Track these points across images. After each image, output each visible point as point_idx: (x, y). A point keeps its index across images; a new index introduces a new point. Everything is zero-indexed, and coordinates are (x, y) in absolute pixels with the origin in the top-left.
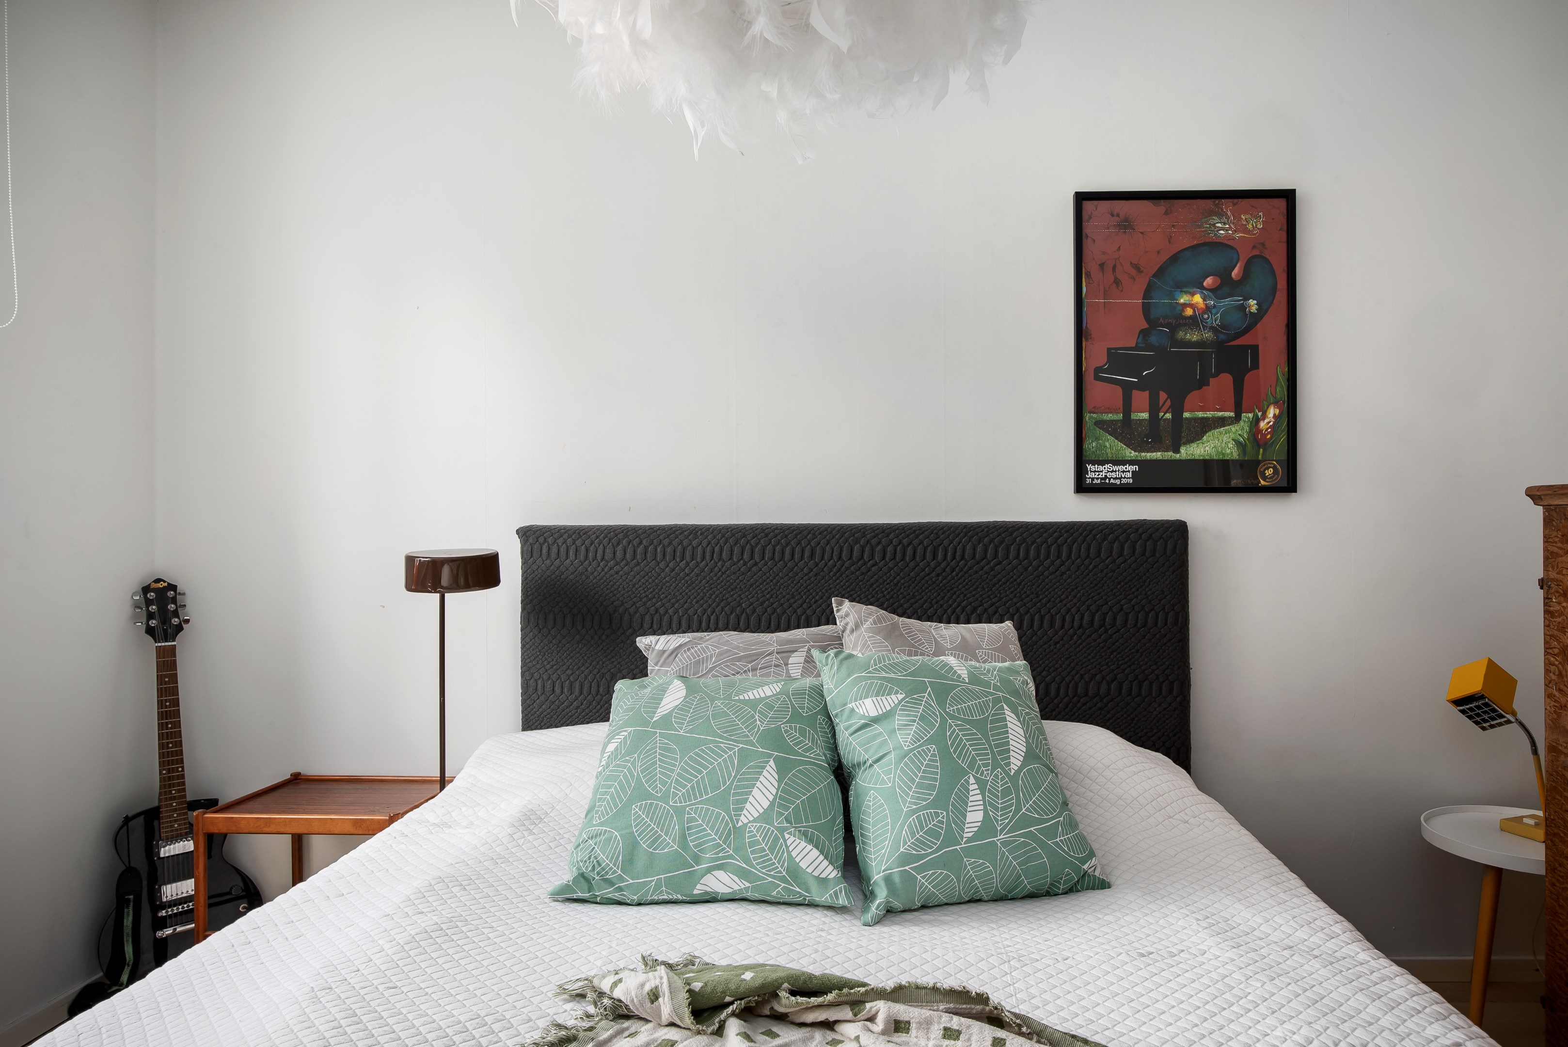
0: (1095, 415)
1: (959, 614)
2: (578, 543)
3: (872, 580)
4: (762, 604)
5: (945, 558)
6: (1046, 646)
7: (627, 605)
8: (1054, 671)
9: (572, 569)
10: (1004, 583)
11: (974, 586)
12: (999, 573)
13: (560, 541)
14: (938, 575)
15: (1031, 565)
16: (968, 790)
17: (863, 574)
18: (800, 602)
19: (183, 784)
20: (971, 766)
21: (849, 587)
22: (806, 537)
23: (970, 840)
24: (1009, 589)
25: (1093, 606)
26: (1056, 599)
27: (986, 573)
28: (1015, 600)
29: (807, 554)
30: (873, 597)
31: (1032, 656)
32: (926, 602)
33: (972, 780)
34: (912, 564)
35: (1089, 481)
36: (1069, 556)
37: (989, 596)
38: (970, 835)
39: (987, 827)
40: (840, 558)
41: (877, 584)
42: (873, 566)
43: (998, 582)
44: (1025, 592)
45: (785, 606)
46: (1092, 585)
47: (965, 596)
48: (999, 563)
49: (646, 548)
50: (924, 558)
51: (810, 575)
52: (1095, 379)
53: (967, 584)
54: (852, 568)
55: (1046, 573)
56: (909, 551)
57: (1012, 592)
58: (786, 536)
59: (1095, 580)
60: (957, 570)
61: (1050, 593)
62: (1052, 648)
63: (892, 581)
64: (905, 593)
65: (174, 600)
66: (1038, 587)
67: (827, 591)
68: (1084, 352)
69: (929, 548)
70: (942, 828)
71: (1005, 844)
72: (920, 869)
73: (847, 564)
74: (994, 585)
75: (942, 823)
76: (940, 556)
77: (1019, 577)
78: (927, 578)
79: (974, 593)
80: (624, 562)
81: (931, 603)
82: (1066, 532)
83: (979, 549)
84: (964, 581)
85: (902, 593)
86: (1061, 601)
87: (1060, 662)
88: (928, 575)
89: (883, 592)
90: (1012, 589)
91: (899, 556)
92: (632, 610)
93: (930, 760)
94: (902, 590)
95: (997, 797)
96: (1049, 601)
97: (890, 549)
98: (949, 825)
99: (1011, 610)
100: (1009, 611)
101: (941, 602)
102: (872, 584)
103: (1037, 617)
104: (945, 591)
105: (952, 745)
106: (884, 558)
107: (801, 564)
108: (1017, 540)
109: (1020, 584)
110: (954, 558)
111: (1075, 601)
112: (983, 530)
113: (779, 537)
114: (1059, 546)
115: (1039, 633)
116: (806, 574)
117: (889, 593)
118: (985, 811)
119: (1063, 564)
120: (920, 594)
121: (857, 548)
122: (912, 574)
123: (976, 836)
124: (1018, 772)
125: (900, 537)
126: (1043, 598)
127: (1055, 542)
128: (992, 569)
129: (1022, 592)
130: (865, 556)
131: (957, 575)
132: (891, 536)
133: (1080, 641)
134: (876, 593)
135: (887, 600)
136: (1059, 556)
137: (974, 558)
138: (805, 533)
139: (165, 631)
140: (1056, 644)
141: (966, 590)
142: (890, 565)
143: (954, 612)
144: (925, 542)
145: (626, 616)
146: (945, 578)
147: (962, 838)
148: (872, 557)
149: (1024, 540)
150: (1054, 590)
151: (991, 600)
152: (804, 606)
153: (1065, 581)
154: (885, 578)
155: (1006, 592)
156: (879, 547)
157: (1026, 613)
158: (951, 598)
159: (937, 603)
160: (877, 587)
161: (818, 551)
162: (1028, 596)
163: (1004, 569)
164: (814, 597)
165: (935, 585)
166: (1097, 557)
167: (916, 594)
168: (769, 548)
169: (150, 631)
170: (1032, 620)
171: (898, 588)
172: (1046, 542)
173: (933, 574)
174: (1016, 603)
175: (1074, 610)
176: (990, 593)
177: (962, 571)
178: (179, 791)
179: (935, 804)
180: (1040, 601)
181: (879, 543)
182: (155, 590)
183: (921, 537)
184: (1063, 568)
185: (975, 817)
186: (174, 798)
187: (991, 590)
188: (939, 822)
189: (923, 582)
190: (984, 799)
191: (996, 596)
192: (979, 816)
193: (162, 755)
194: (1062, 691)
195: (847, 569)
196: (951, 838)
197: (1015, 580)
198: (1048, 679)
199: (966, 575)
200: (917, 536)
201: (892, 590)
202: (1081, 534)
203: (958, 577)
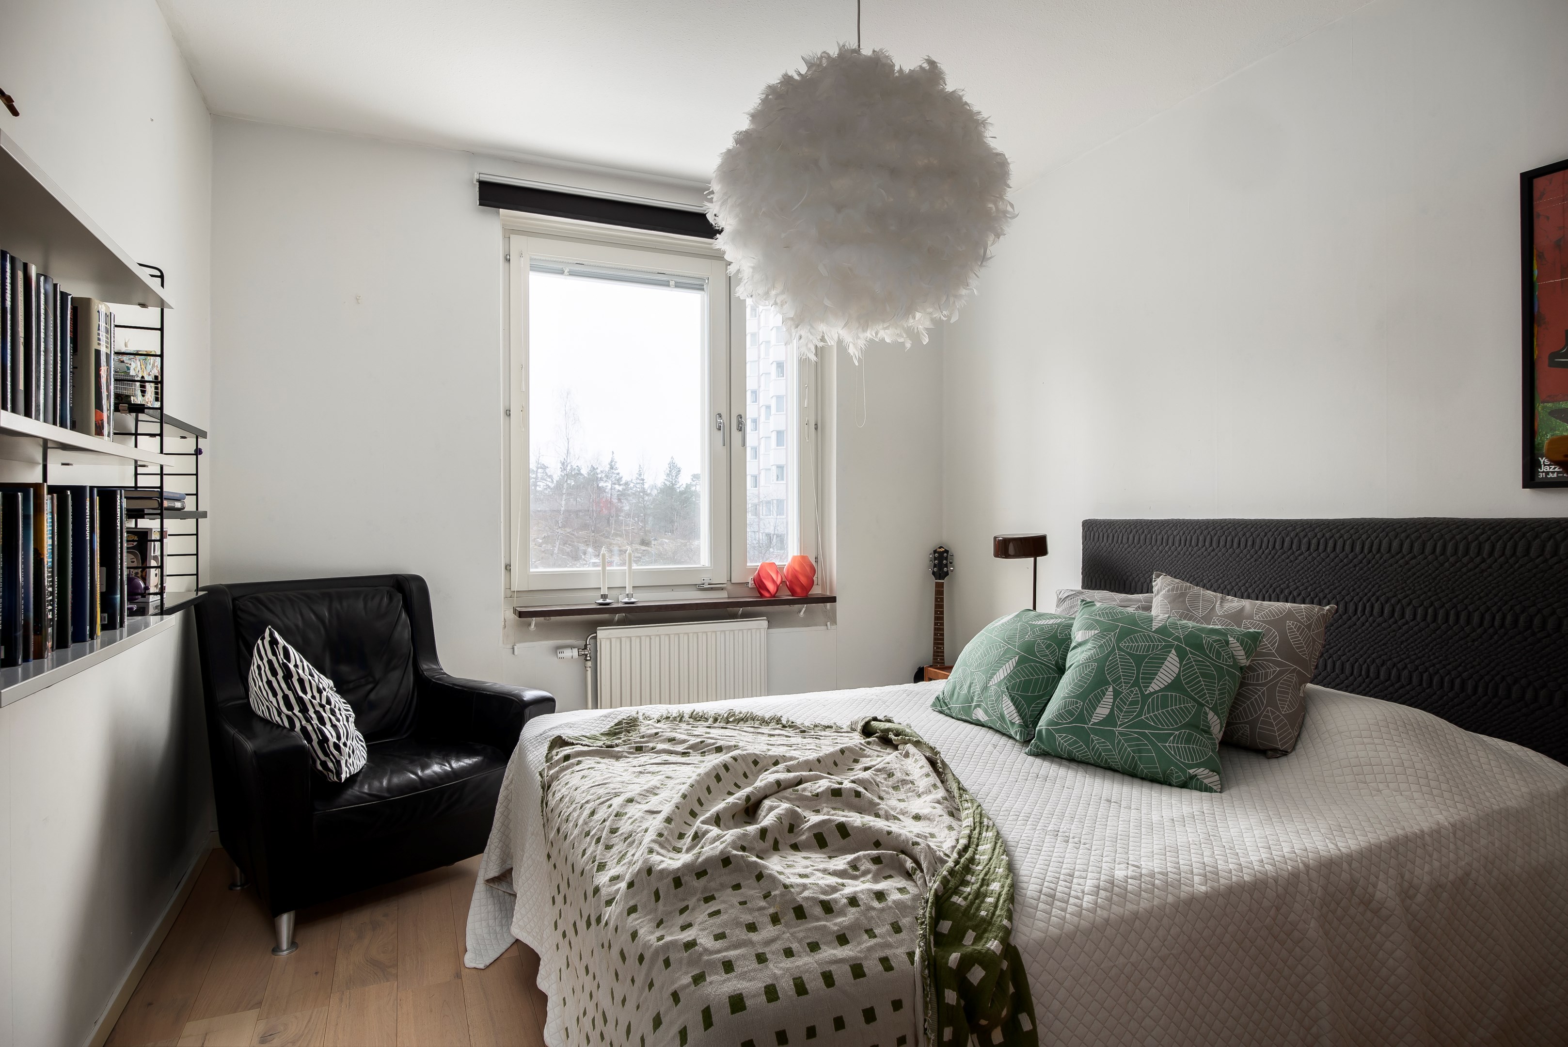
0: (1550, 405)
1: (1374, 602)
2: (1109, 531)
3: (1299, 568)
4: (1217, 581)
5: (1362, 551)
6: (1462, 642)
7: (1134, 575)
8: (1472, 668)
9: (1105, 549)
10: (1418, 577)
11: (1389, 578)
12: (1414, 567)
13: (1100, 530)
14: (1355, 566)
15: (1448, 560)
16: (1104, 694)
17: (1291, 561)
18: (1243, 581)
19: (943, 656)
20: (1114, 681)
21: (1280, 572)
22: (1250, 530)
23: (1095, 724)
24: (1424, 583)
25: (1518, 606)
26: (1474, 596)
27: (1401, 566)
28: (1429, 594)
29: (1250, 543)
30: (1299, 581)
31: (1447, 650)
32: (1344, 589)
33: (1111, 689)
34: (1332, 556)
35: (1541, 475)
36: (1491, 553)
37: (1403, 588)
38: (1096, 721)
39: (1110, 720)
40: (1274, 547)
41: (1303, 571)
42: (1300, 555)
43: (1413, 575)
44: (1441, 587)
45: (1233, 584)
46: (1517, 585)
47: (1380, 586)
48: (1415, 557)
49: (1146, 536)
50: (1343, 550)
51: (1252, 560)
52: (1550, 366)
53: (1382, 575)
54: (1283, 557)
55: (1464, 570)
56: (1331, 543)
57: (1426, 586)
58: (1236, 529)
59: (1520, 579)
60: (1373, 562)
61: (1468, 589)
62: (1469, 644)
63: (1315, 569)
64: (1326, 580)
65: (946, 559)
66: (1455, 583)
67: (1263, 574)
68: (1535, 338)
69: (1348, 542)
70: (1077, 711)
71: (1120, 733)
72: (1058, 731)
73: (1279, 553)
74: (1409, 578)
75: (1078, 708)
76: (1358, 549)
77: (1434, 572)
78: (1345, 568)
79: (1388, 584)
80: (1133, 545)
81: (1348, 590)
82: (1490, 529)
83: (1395, 544)
84: (1379, 573)
85: (1323, 580)
86: (1480, 598)
87: (1478, 660)
88: (1346, 565)
89: (1307, 578)
90: (1427, 583)
91: (1321, 548)
92: (1137, 579)
93: (1089, 672)
94: (1323, 577)
95: (1125, 704)
96: (1467, 597)
97: (1314, 541)
98: (1082, 710)
99: (1425, 603)
100: (1422, 604)
101: (1358, 590)
102: (1299, 571)
103: (1452, 612)
104: (1362, 581)
105: (1108, 666)
106: (1309, 549)
107: (1245, 551)
108: (1435, 536)
109: (1434, 579)
110: (1370, 551)
111: (1496, 599)
112: (1401, 526)
113: (1230, 530)
114: (1480, 544)
115: (1455, 628)
116: (1249, 560)
117: (1312, 579)
118: (1112, 710)
119: (1484, 561)
120: (1339, 581)
121: (1287, 540)
122: (1332, 564)
123: (1100, 723)
124: (1151, 694)
125: (1324, 531)
126: (1459, 595)
127: (1477, 539)
128: (1407, 563)
129: (1437, 587)
130: (1294, 547)
131: (1373, 567)
132: (1317, 530)
133: (1501, 641)
134: (1302, 578)
135: (1311, 585)
136: (1479, 553)
137: (1389, 551)
138: (1249, 527)
139: (940, 574)
140: (1474, 641)
141: (1381, 581)
142: (1314, 555)
143: (1369, 600)
144: (1345, 537)
145: (1133, 584)
146: (1361, 569)
147: (1090, 721)
148: (1299, 548)
149: (1442, 536)
150: (1472, 587)
151: (1405, 591)
152: (1247, 585)
153: (1485, 579)
154: (1309, 566)
155: (1420, 585)
156: (1306, 539)
157: (1442, 607)
158: (1366, 587)
159: (1353, 590)
160: (1303, 573)
161: (1258, 541)
162: (1443, 591)
163: (1420, 564)
164: (1253, 578)
165: (1352, 575)
166: (1525, 556)
167: (1336, 581)
168: (1223, 538)
169: (934, 573)
170: (1447, 614)
171: (1320, 575)
172: (1466, 538)
173: (1351, 565)
174: (1430, 597)
175: (1494, 609)
176: (1404, 585)
177: (1377, 563)
178: (940, 659)
179: (1078, 697)
180: (1456, 596)
181: (1305, 536)
182: (939, 553)
183: (1342, 532)
184: (1483, 566)
185: (1102, 711)
186: (938, 663)
187: (1405, 582)
188: (1076, 707)
189: (1342, 571)
190: (1114, 703)
191: (1410, 589)
192: (1106, 712)
193: (935, 639)
194: (1480, 690)
195: (1279, 557)
196: (1081, 718)
197: (1430, 575)
198: (1465, 675)
199: (1382, 568)
200: (1339, 531)
201: (1315, 577)
202: (1507, 532)
203: (1374, 569)
